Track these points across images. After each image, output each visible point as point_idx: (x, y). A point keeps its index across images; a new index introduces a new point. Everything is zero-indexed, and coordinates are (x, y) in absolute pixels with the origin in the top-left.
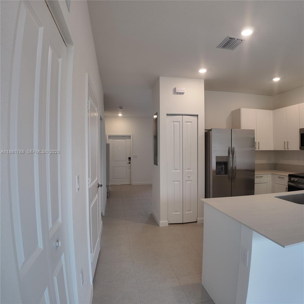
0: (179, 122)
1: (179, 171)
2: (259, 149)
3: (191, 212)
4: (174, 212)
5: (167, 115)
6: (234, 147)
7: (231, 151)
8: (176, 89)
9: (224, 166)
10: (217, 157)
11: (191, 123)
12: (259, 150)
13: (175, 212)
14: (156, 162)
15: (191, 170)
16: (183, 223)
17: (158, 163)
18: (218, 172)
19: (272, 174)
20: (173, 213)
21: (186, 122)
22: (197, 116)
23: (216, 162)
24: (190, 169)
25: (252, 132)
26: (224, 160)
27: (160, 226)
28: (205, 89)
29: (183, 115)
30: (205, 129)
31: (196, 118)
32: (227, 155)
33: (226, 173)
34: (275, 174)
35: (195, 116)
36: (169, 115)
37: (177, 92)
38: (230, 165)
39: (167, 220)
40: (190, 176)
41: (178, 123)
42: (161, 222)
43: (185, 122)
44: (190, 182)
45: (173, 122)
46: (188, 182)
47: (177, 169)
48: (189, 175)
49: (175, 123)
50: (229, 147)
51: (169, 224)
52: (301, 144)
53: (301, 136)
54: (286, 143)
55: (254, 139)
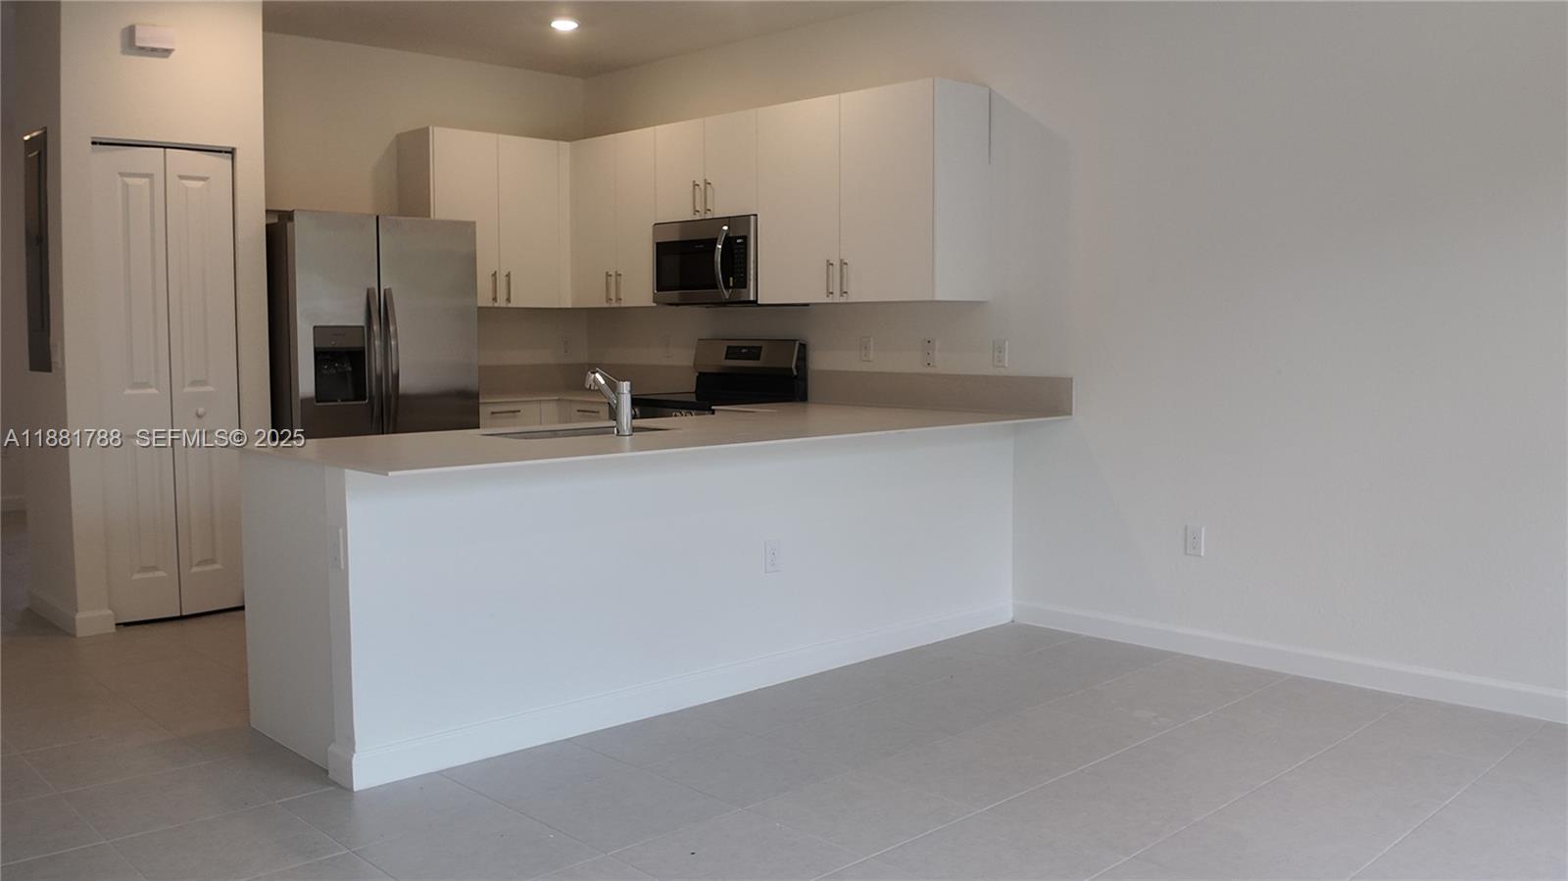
0: (149, 176)
1: (153, 391)
2: (508, 300)
3: (217, 566)
4: (139, 572)
5: (94, 143)
6: (390, 289)
7: (379, 309)
8: (137, 34)
9: (350, 369)
10: (318, 331)
11: (202, 183)
12: (510, 305)
13: (145, 569)
15: (210, 388)
16: (184, 614)
17: (55, 359)
18: (321, 393)
19: (558, 400)
20: (137, 576)
21: (181, 177)
22: (232, 152)
23: (315, 349)
24: (204, 383)
25: (465, 231)
26: (353, 343)
27: (80, 633)
29: (165, 147)
30: (267, 211)
31: (224, 162)
32: (361, 321)
33: (358, 397)
34: (570, 401)
35: (221, 152)
36: (101, 144)
37: (139, 44)
38: (375, 363)
39: (110, 608)
40: (205, 414)
41: (145, 181)
42: (80, 617)
43: (177, 178)
45: (122, 175)
47: (146, 385)
48: (201, 410)
49: (128, 180)
50: (368, 290)
51: (117, 625)
52: (661, 284)
53: (663, 250)
54: (612, 279)
55: (472, 259)
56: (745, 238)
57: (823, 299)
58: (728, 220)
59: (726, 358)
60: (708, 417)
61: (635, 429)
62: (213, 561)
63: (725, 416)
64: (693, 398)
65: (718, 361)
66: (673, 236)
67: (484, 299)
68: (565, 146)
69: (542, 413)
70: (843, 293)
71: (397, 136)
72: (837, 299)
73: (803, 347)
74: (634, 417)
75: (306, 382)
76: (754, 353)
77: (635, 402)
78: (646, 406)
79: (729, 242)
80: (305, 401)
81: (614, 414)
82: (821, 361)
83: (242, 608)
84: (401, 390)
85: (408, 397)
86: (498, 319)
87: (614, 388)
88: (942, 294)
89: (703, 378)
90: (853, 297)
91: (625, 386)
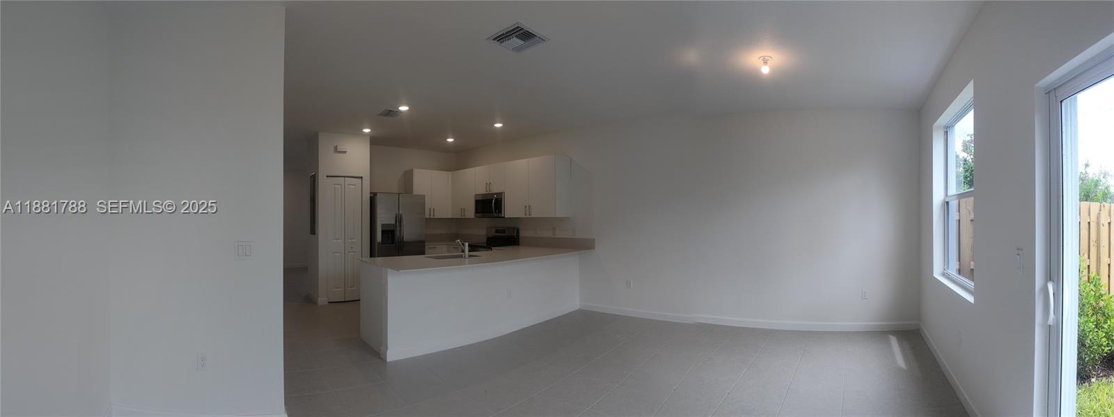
0: (341, 185)
1: (340, 240)
3: (354, 288)
4: (334, 288)
5: (327, 176)
6: (402, 213)
7: (399, 219)
8: (338, 147)
9: (391, 235)
10: (382, 225)
11: (354, 186)
12: (434, 217)
13: (336, 288)
14: (313, 231)
15: (354, 240)
16: (344, 301)
17: (316, 231)
18: (383, 242)
19: (447, 246)
20: (334, 290)
21: (349, 185)
22: (362, 178)
23: (382, 229)
24: (353, 238)
25: (423, 197)
26: (391, 229)
27: (319, 304)
28: (371, 144)
29: (345, 177)
30: (370, 193)
31: (360, 180)
32: (393, 222)
33: (393, 243)
35: (359, 178)
36: (329, 176)
37: (338, 150)
38: (397, 234)
39: (327, 298)
41: (339, 186)
42: (319, 299)
44: (352, 253)
45: (334, 185)
46: (350, 254)
47: (338, 239)
48: (352, 246)
50: (396, 214)
51: (329, 302)
52: (477, 212)
53: (477, 202)
54: (463, 210)
55: (424, 204)
56: (501, 199)
57: (524, 216)
58: (496, 194)
59: (496, 232)
60: (490, 252)
61: (470, 256)
62: (353, 287)
63: (496, 251)
64: (485, 245)
65: (493, 233)
66: (480, 199)
67: (427, 216)
68: (450, 173)
69: (442, 249)
70: (530, 215)
71: (405, 172)
72: (528, 216)
73: (518, 230)
74: (469, 251)
75: (379, 238)
76: (504, 231)
77: (469, 246)
78: (473, 248)
79: (496, 200)
80: (378, 243)
81: (463, 251)
82: (523, 234)
83: (359, 300)
84: (405, 240)
85: (407, 242)
86: (431, 221)
87: (463, 244)
88: (558, 216)
89: (489, 239)
90: (533, 216)
91: (467, 244)
